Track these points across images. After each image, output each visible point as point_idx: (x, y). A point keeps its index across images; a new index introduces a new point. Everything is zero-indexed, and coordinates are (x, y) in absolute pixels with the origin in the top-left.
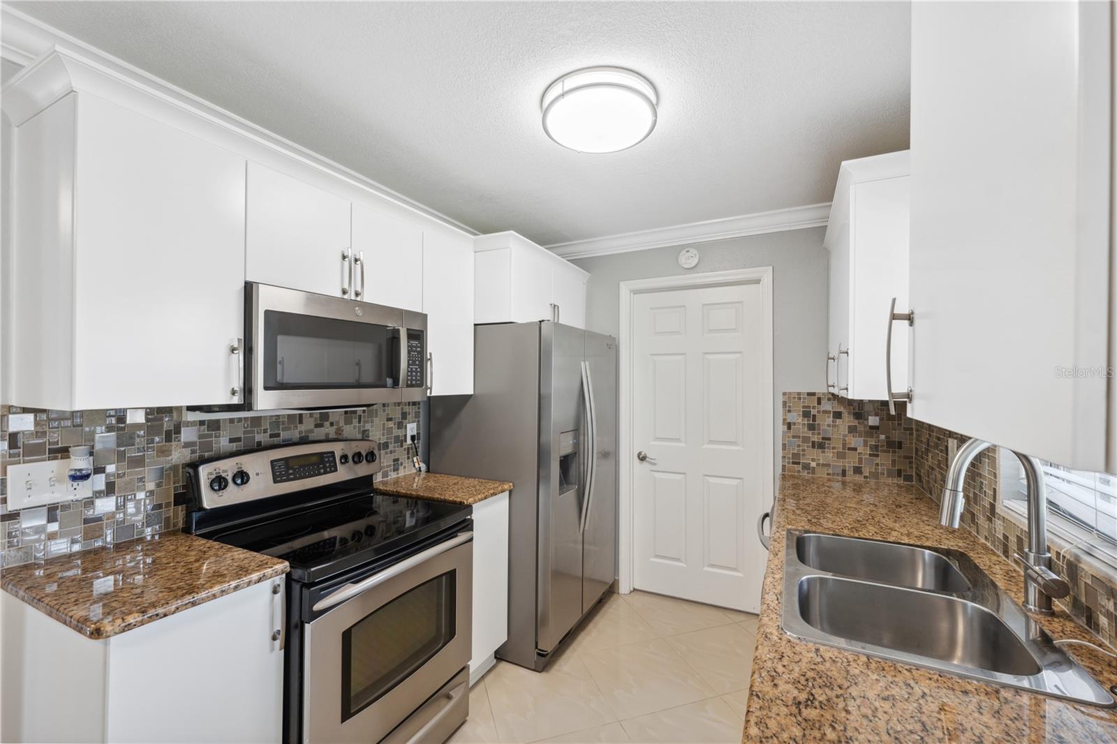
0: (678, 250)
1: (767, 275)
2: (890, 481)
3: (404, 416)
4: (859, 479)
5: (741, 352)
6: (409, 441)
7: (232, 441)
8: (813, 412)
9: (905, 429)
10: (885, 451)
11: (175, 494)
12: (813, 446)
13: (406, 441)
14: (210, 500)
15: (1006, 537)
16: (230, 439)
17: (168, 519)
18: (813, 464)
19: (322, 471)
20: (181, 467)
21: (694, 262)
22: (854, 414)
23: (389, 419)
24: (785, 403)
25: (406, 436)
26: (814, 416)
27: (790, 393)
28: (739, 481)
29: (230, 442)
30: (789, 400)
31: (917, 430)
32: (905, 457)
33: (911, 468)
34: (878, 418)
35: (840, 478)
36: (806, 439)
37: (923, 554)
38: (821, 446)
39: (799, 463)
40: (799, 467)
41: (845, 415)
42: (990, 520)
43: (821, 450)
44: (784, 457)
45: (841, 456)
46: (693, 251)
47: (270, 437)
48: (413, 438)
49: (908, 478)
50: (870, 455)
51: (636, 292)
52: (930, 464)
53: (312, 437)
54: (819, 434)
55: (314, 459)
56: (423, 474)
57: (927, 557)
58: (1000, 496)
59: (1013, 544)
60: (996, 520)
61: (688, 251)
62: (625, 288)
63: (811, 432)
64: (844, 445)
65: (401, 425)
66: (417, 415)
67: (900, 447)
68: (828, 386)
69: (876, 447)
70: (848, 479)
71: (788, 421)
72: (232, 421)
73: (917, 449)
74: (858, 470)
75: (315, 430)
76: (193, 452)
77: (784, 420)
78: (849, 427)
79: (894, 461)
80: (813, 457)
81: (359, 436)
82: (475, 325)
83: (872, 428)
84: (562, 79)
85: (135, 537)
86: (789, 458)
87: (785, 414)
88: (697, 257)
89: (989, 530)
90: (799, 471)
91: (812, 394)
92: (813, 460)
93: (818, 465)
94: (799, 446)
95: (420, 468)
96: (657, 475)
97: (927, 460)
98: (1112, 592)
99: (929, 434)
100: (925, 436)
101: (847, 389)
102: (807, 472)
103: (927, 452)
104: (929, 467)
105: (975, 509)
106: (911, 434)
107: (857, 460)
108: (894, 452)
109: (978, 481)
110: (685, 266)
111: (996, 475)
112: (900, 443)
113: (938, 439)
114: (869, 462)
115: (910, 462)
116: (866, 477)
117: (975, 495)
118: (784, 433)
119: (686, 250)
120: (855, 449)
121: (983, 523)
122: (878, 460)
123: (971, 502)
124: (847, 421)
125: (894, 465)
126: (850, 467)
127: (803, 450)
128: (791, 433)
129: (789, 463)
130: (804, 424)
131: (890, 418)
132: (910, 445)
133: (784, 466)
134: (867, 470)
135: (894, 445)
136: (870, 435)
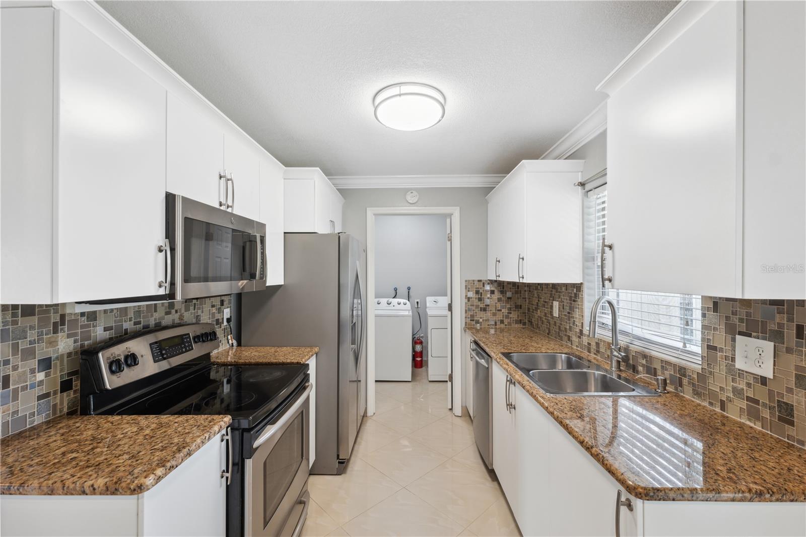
0: (406, 191)
1: (456, 211)
2: (516, 326)
3: (222, 303)
4: (502, 326)
6: (225, 323)
7: (106, 329)
8: (481, 291)
9: (523, 298)
10: (514, 311)
11: (61, 382)
12: (481, 311)
13: (223, 323)
14: (110, 382)
15: (589, 344)
16: (104, 328)
17: (55, 406)
18: (481, 320)
19: (184, 350)
20: (65, 357)
21: (415, 200)
22: (501, 291)
23: (213, 306)
24: (466, 286)
25: (223, 319)
26: (481, 293)
27: (469, 281)
29: (104, 331)
30: (469, 285)
31: (529, 298)
32: (523, 313)
33: (526, 318)
34: (511, 293)
35: (494, 327)
36: (477, 306)
38: (484, 310)
39: (473, 320)
40: (474, 323)
41: (496, 291)
42: (579, 337)
43: (484, 312)
44: (466, 317)
45: (494, 314)
46: (415, 193)
47: (134, 325)
48: (229, 320)
49: (524, 324)
50: (508, 313)
51: (375, 215)
52: (539, 315)
53: (164, 323)
54: (484, 303)
55: (176, 340)
56: (235, 347)
57: (563, 358)
58: (584, 326)
59: (593, 346)
60: (584, 337)
61: (412, 193)
62: (370, 212)
63: (480, 302)
64: (496, 308)
65: (220, 311)
66: (230, 303)
67: (521, 308)
68: (497, 276)
69: (510, 308)
70: (497, 327)
71: (468, 296)
72: (105, 311)
73: (529, 309)
74: (502, 322)
75: (166, 316)
76: (75, 342)
77: (466, 296)
78: (498, 298)
79: (518, 315)
80: (480, 317)
81: (194, 321)
82: (285, 233)
83: (508, 298)
84: (400, 85)
85: (28, 427)
86: (469, 318)
87: (466, 293)
88: (418, 196)
89: (579, 343)
90: (474, 325)
91: (480, 281)
92: (481, 318)
93: (483, 320)
94: (474, 310)
95: (232, 344)
97: (537, 314)
98: (645, 356)
99: (539, 300)
100: (535, 301)
101: (523, 278)
102: (478, 325)
103: (537, 309)
104: (539, 317)
105: (570, 334)
106: (526, 301)
107: (502, 316)
108: (518, 311)
109: (572, 320)
110: (411, 202)
111: (582, 316)
112: (521, 306)
113: (545, 302)
114: (507, 317)
115: (525, 316)
116: (506, 325)
117: (570, 327)
118: (466, 303)
119: (410, 192)
120: (501, 310)
121: (575, 339)
122: (511, 316)
123: (568, 331)
124: (497, 295)
125: (518, 318)
126: (498, 320)
127: (476, 313)
128: (470, 303)
129: (468, 320)
130: (476, 298)
131: (517, 292)
132: (525, 306)
133: (466, 322)
134: (506, 321)
135: (519, 307)
136: (507, 302)
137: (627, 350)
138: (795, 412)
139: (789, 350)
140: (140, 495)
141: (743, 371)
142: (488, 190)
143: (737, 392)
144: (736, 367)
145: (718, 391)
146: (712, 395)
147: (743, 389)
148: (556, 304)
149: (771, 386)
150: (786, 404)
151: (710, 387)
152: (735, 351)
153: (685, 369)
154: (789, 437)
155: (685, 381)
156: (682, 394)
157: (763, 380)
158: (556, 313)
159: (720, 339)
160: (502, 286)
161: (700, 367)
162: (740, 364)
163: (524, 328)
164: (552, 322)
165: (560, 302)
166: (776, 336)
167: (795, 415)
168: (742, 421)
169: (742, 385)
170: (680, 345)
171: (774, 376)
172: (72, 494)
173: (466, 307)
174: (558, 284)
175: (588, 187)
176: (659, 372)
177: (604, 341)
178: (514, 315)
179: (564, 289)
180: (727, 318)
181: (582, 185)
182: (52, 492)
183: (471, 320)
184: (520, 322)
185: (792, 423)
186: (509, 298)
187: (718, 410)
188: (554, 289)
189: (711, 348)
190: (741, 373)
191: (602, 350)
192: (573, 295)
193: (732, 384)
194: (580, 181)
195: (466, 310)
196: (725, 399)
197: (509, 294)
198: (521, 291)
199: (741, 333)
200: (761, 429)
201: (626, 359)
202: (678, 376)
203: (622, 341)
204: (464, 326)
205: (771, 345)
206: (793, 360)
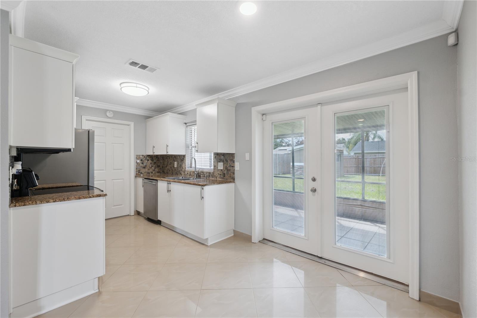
0: (106, 111)
1: (132, 124)
4: (152, 174)
5: (123, 144)
18: (143, 172)
21: (112, 116)
24: (136, 157)
26: (143, 160)
27: (138, 155)
28: (123, 180)
30: (138, 157)
33: (161, 170)
36: (141, 167)
38: (144, 168)
39: (140, 172)
40: (140, 173)
44: (136, 171)
46: (111, 113)
49: (161, 173)
51: (87, 120)
54: (144, 165)
58: (186, 168)
59: (189, 173)
60: (186, 172)
62: (84, 118)
63: (142, 165)
64: (149, 167)
68: (153, 153)
69: (155, 167)
74: (152, 173)
77: (137, 162)
78: (150, 163)
87: (136, 160)
88: (113, 114)
89: (184, 174)
90: (140, 175)
91: (143, 155)
96: (96, 182)
98: (202, 172)
99: (168, 163)
100: (166, 163)
101: (168, 152)
102: (142, 174)
103: (167, 166)
104: (168, 169)
105: (181, 172)
106: (161, 163)
107: (152, 170)
108: (158, 168)
109: (182, 167)
110: (108, 116)
111: (185, 165)
113: (171, 163)
114: (154, 170)
117: (181, 170)
118: (136, 165)
119: (109, 111)
120: (151, 168)
121: (183, 173)
122: (156, 170)
124: (150, 161)
126: (150, 172)
127: (141, 169)
128: (138, 165)
129: (137, 172)
130: (141, 163)
131: (158, 160)
132: (161, 166)
134: (154, 172)
135: (159, 166)
136: (154, 164)
137: (198, 171)
140: (106, 197)
142: (148, 117)
143: (218, 174)
145: (216, 175)
148: (176, 163)
149: (222, 171)
150: (224, 173)
151: (214, 175)
152: (218, 166)
153: (210, 172)
155: (210, 175)
158: (176, 166)
159: (216, 164)
160: (152, 157)
161: (213, 171)
162: (219, 168)
164: (174, 169)
165: (177, 162)
166: (223, 162)
167: (225, 175)
168: (219, 179)
169: (219, 172)
170: (209, 168)
171: (223, 169)
172: (87, 198)
173: (136, 167)
174: (176, 155)
175: (187, 125)
176: (205, 175)
177: (192, 171)
178: (157, 170)
179: (179, 157)
180: (217, 159)
181: (186, 124)
182: (80, 198)
184: (158, 172)
186: (155, 163)
187: (216, 179)
188: (174, 157)
189: (215, 166)
190: (219, 170)
191: (192, 174)
192: (182, 159)
194: (185, 122)
195: (136, 168)
197: (155, 161)
199: (219, 162)
200: (221, 179)
201: (198, 174)
203: (197, 170)
204: (135, 175)
205: (223, 163)
206: (225, 165)
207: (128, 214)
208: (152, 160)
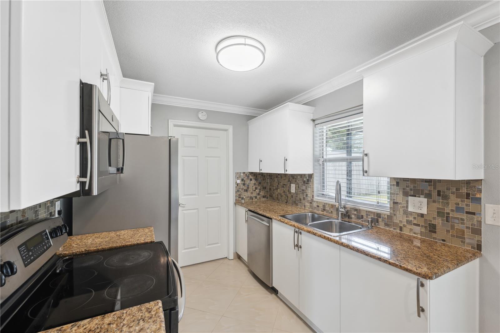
0: (198, 111)
1: (230, 128)
2: (263, 199)
4: (256, 200)
5: (220, 157)
9: (267, 183)
10: (262, 190)
12: (244, 191)
13: (55, 215)
15: (318, 206)
18: (244, 197)
19: (45, 248)
21: (205, 118)
22: (255, 179)
24: (236, 176)
25: (55, 211)
26: (245, 180)
27: (238, 173)
28: (219, 208)
30: (238, 175)
32: (267, 191)
33: (268, 194)
34: (261, 180)
36: (242, 189)
37: (309, 214)
38: (246, 191)
39: (240, 198)
40: (240, 199)
41: (253, 180)
42: (311, 203)
43: (246, 192)
44: (236, 196)
45: (252, 193)
46: (204, 113)
48: (59, 212)
49: (267, 198)
50: (259, 192)
51: (175, 125)
54: (246, 186)
58: (314, 197)
59: (321, 207)
60: (314, 203)
61: (202, 113)
62: (171, 123)
63: (244, 186)
64: (253, 189)
65: (53, 204)
67: (266, 189)
68: (260, 170)
69: (260, 189)
71: (237, 183)
73: (270, 189)
74: (256, 197)
77: (236, 182)
78: (254, 183)
79: (264, 193)
81: (34, 216)
86: (238, 196)
87: (236, 180)
88: (206, 115)
89: (311, 206)
90: (240, 201)
91: (244, 173)
92: (245, 196)
93: (246, 197)
94: (240, 191)
96: (185, 212)
97: (277, 191)
98: (356, 210)
99: (279, 184)
100: (275, 184)
101: (286, 171)
102: (243, 200)
103: (277, 189)
104: (278, 193)
106: (268, 184)
107: (256, 194)
108: (264, 190)
109: (305, 194)
110: (201, 118)
111: (313, 191)
112: (266, 187)
113: (284, 185)
115: (268, 193)
116: (258, 199)
117: (304, 198)
118: (236, 187)
119: (201, 112)
120: (255, 191)
121: (308, 204)
122: (261, 193)
123: (302, 200)
124: (253, 181)
125: (264, 194)
126: (254, 197)
127: (242, 193)
128: (238, 187)
130: (242, 184)
131: (264, 180)
132: (268, 188)
133: (236, 199)
134: (258, 197)
135: (264, 188)
136: (259, 186)
138: (437, 227)
139: (434, 202)
141: (412, 212)
142: (251, 117)
143: (409, 221)
144: (409, 211)
145: (399, 222)
146: (395, 225)
147: (412, 220)
148: (293, 186)
149: (425, 217)
150: (433, 224)
151: (394, 221)
152: (408, 204)
153: (380, 214)
154: (434, 238)
155: (380, 220)
156: (378, 226)
157: (422, 215)
158: (293, 190)
159: (400, 198)
160: (255, 175)
161: (389, 212)
162: (410, 209)
163: (267, 200)
164: (289, 196)
165: (296, 184)
166: (428, 196)
167: (437, 229)
168: (411, 234)
169: (411, 218)
170: (376, 203)
171: (427, 213)
174: (295, 175)
175: (316, 122)
176: (365, 217)
177: (329, 204)
178: (262, 193)
179: (299, 177)
180: (404, 189)
181: (314, 121)
183: (239, 198)
184: (264, 197)
185: (435, 232)
186: (260, 183)
187: (398, 231)
188: (291, 177)
189: (395, 203)
190: (411, 213)
191: (327, 208)
192: (306, 181)
193: (406, 218)
194: (312, 118)
195: (236, 191)
196: (402, 226)
197: (259, 181)
198: (265, 179)
199: (410, 195)
200: (420, 237)
202: (376, 217)
204: (235, 201)
205: (426, 200)
206: (436, 205)
207: (226, 257)
208: (256, 180)
